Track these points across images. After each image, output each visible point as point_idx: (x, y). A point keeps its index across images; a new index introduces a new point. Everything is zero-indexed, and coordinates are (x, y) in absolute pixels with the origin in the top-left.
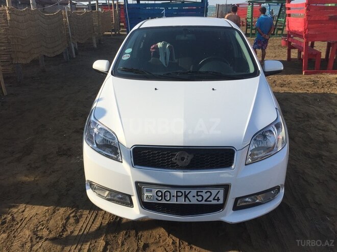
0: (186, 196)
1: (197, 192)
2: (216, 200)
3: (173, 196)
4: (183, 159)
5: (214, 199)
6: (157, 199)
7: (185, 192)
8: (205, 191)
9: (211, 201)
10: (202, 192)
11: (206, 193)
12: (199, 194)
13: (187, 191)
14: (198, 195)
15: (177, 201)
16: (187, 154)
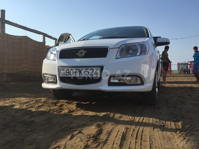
0: (80, 72)
1: (86, 69)
2: (96, 74)
3: (74, 72)
4: (81, 53)
5: (95, 74)
6: (66, 74)
7: (80, 69)
8: (90, 69)
9: (93, 75)
10: (88, 69)
11: (90, 70)
12: (87, 70)
13: (81, 69)
14: (86, 72)
15: (75, 75)
16: (84, 51)
